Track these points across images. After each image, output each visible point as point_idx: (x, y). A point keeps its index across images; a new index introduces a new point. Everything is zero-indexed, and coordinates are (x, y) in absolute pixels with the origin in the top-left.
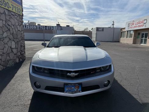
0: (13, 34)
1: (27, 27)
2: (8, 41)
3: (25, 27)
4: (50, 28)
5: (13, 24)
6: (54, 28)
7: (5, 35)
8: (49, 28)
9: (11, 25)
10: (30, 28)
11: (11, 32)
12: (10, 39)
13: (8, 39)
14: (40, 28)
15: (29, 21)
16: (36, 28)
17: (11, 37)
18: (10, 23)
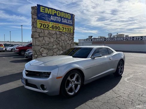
0: (62, 46)
1: (115, 39)
2: (57, 51)
3: (113, 39)
4: (139, 38)
5: (63, 40)
6: (143, 38)
7: (55, 47)
8: (136, 38)
9: (61, 40)
10: (117, 40)
11: (61, 45)
12: (59, 50)
13: (57, 50)
14: (127, 40)
15: (117, 34)
16: (122, 40)
17: (60, 48)
18: (60, 39)
